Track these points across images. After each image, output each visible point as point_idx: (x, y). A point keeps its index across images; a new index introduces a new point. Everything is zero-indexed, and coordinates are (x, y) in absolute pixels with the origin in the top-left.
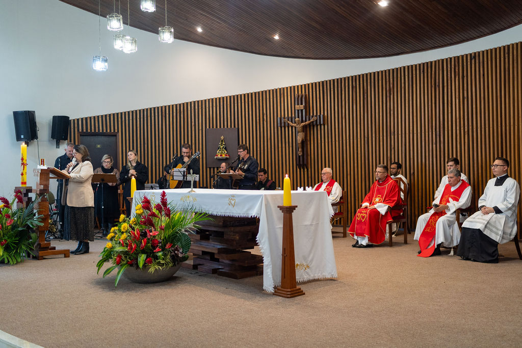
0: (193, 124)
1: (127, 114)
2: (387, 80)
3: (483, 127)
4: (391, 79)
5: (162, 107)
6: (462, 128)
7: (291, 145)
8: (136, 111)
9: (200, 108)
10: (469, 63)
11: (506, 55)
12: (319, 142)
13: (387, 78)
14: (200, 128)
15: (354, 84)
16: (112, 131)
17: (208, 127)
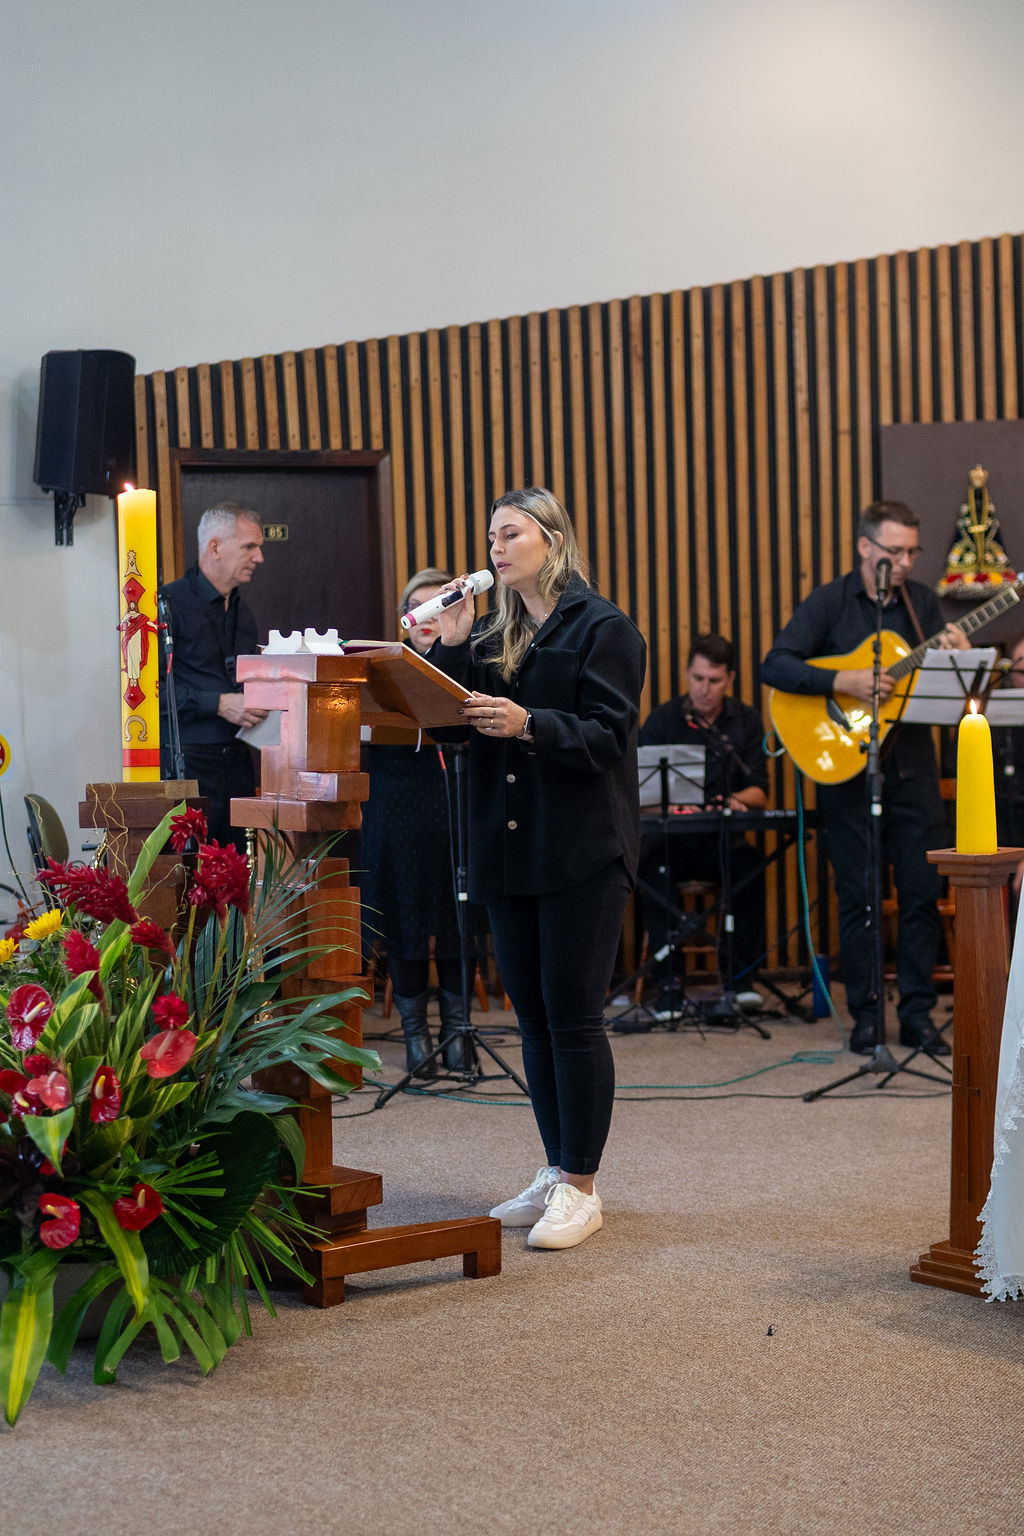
0: (802, 398)
1: (433, 345)
5: (625, 305)
8: (484, 328)
9: (841, 305)
14: (844, 423)
16: (357, 444)
17: (886, 418)
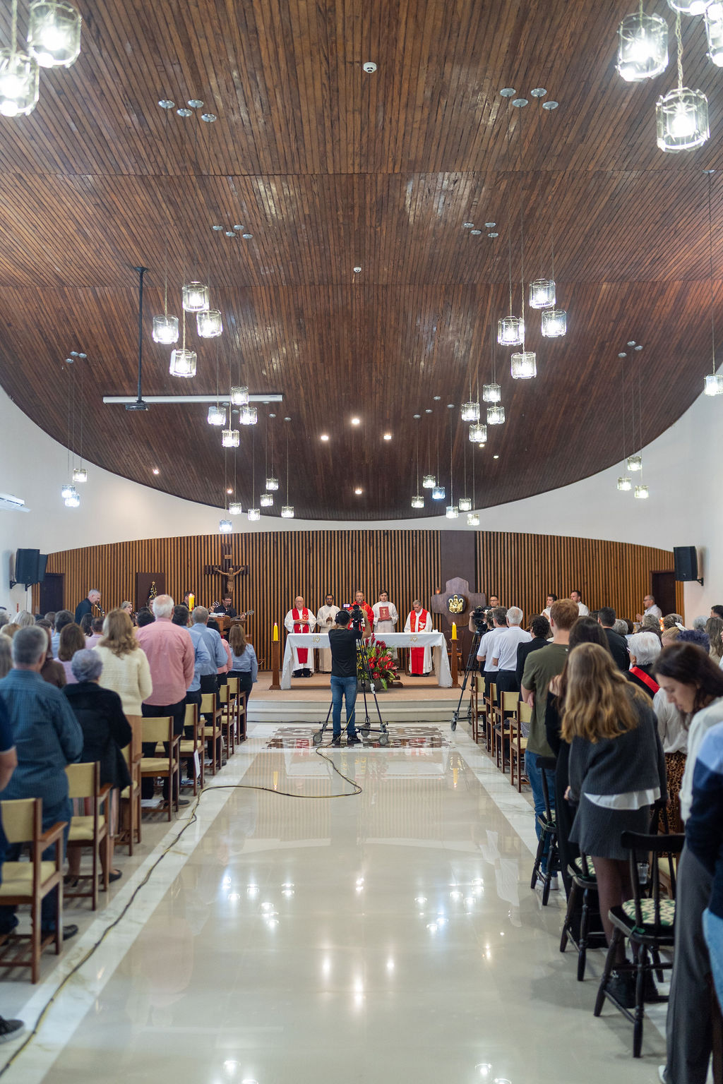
2: (307, 540)
3: (394, 586)
4: (311, 539)
6: (376, 587)
7: (213, 593)
10: (382, 538)
11: (414, 538)
12: (241, 591)
13: (307, 538)
14: (131, 571)
15: (275, 539)
17: (137, 571)
